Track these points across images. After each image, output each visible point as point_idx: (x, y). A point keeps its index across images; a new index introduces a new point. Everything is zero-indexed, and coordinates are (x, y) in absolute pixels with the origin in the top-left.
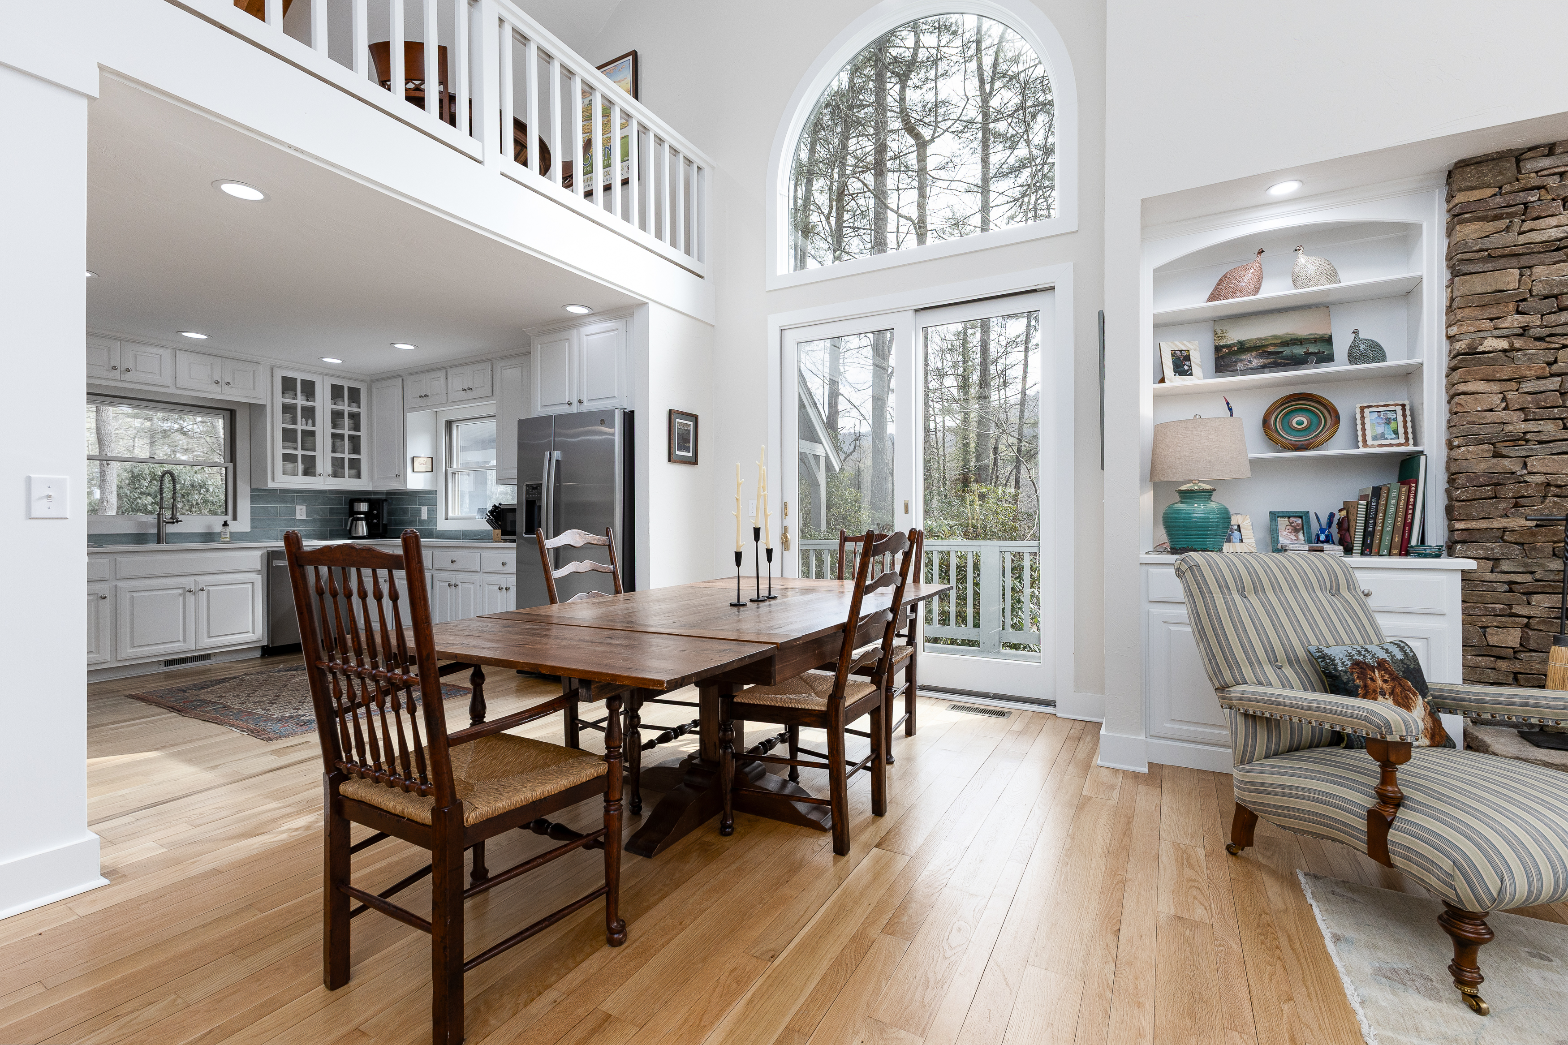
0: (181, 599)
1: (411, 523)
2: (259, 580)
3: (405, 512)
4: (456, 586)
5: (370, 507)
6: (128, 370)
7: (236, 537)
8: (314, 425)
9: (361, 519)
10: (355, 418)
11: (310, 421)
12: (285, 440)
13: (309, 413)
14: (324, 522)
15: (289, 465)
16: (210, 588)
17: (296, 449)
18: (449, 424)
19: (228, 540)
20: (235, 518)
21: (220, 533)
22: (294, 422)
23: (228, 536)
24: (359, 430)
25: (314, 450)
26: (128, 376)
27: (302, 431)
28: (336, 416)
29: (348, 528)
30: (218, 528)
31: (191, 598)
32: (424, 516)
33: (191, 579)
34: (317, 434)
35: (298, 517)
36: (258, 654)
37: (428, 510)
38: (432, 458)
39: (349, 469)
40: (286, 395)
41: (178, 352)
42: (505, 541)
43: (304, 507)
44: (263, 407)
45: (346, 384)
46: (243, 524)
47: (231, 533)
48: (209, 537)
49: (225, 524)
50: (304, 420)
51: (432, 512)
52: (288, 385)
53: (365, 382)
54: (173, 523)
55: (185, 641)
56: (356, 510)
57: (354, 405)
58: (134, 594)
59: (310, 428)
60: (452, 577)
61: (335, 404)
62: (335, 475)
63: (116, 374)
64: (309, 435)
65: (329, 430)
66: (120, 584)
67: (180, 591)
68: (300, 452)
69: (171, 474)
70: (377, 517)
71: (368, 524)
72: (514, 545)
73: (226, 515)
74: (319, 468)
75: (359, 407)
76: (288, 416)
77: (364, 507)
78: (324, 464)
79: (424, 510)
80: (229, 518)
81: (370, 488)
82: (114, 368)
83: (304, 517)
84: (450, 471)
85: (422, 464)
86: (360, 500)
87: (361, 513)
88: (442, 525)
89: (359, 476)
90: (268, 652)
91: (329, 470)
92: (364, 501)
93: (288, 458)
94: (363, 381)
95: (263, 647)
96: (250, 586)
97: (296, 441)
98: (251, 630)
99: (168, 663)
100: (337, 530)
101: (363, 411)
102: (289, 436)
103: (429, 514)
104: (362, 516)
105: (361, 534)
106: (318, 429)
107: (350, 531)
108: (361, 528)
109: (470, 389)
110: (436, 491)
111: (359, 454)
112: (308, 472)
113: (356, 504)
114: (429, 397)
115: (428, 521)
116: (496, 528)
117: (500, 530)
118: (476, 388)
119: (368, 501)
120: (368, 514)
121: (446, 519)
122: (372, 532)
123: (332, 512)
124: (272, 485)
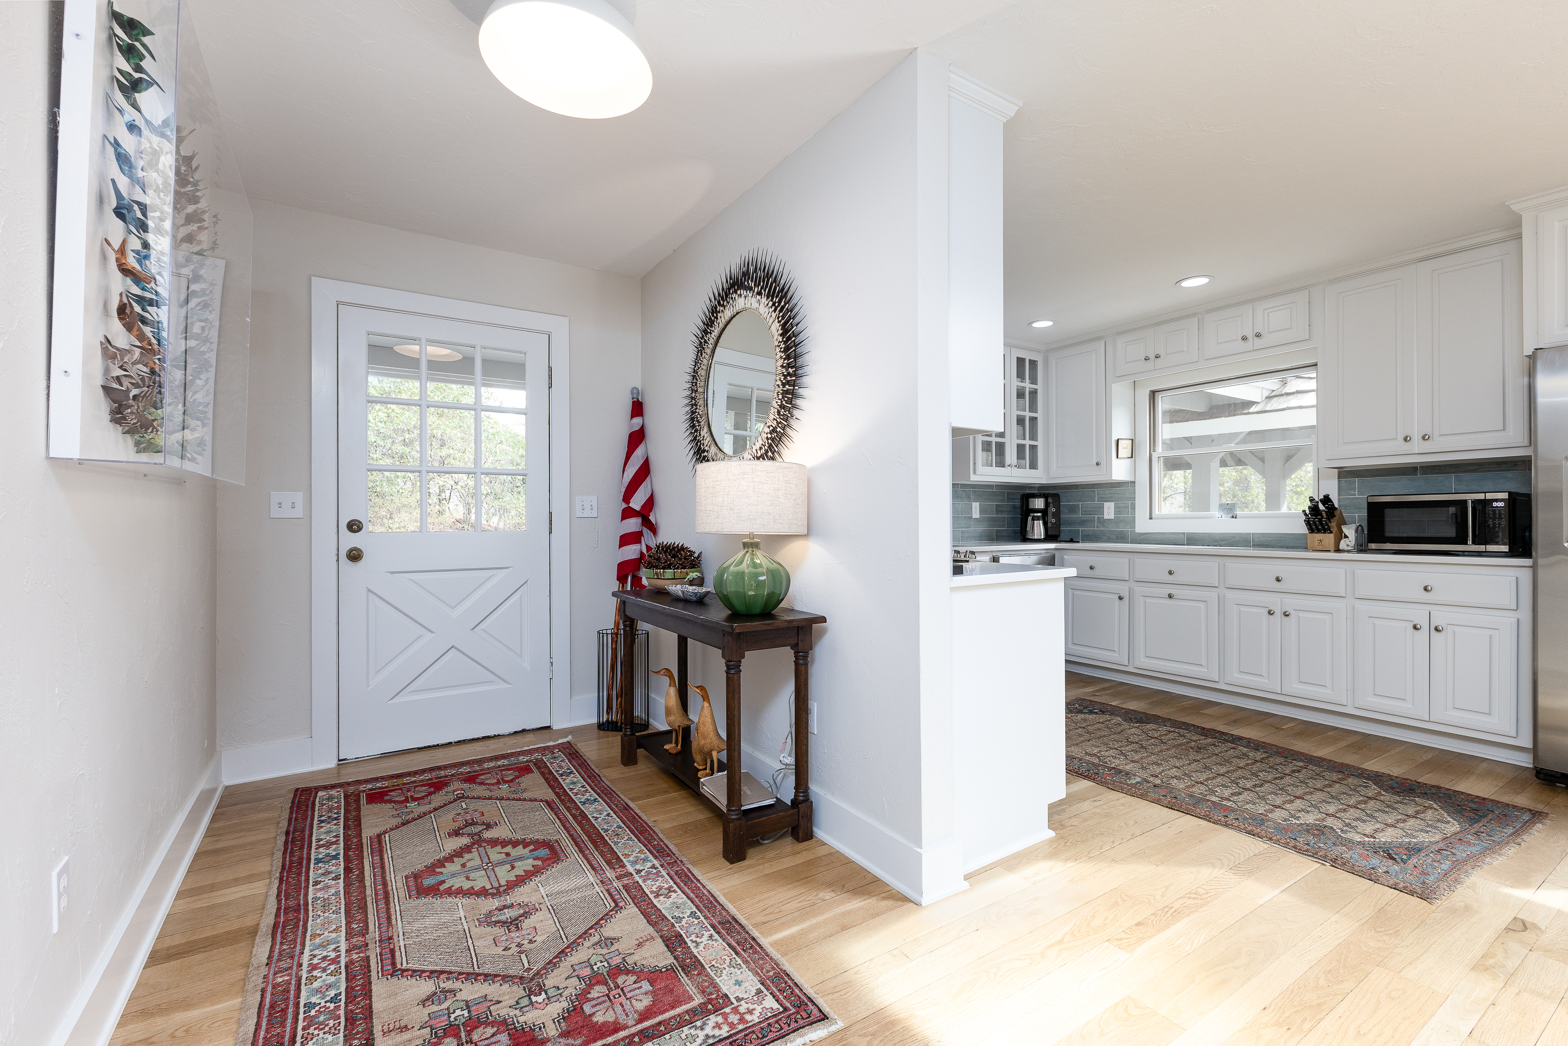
1: (1090, 522)
5: (1047, 504)
9: (1038, 518)
10: (1033, 396)
14: (993, 521)
15: (986, 454)
18: (1153, 394)
24: (1036, 411)
28: (1020, 395)
32: (1109, 514)
34: (1007, 417)
35: (973, 516)
37: (1116, 507)
38: (1134, 439)
39: (1029, 457)
43: (978, 504)
45: (1028, 356)
51: (1126, 509)
56: (1031, 506)
57: (1033, 381)
61: (1019, 381)
62: (1018, 466)
65: (1015, 413)
70: (1057, 515)
71: (1045, 524)
72: (1522, 562)
74: (1007, 458)
75: (1037, 384)
77: (1038, 503)
78: (1011, 453)
79: (1109, 506)
81: (1046, 481)
83: (976, 516)
84: (1155, 455)
85: (1124, 448)
86: (1034, 496)
87: (1036, 511)
88: (1144, 526)
89: (1033, 466)
91: (1015, 460)
92: (1038, 496)
94: (1042, 352)
100: (1003, 531)
101: (1041, 387)
103: (1118, 510)
104: (1039, 514)
105: (1036, 537)
106: (1007, 411)
107: (1026, 533)
108: (1038, 529)
109: (1258, 335)
110: (1134, 482)
111: (1036, 440)
112: (1001, 463)
113: (1031, 500)
114: (1162, 357)
115: (1116, 521)
116: (1319, 531)
117: (1332, 536)
118: (1270, 333)
119: (1045, 496)
120: (1045, 512)
121: (1151, 518)
122: (1049, 533)
123: (999, 509)
124: (974, 478)
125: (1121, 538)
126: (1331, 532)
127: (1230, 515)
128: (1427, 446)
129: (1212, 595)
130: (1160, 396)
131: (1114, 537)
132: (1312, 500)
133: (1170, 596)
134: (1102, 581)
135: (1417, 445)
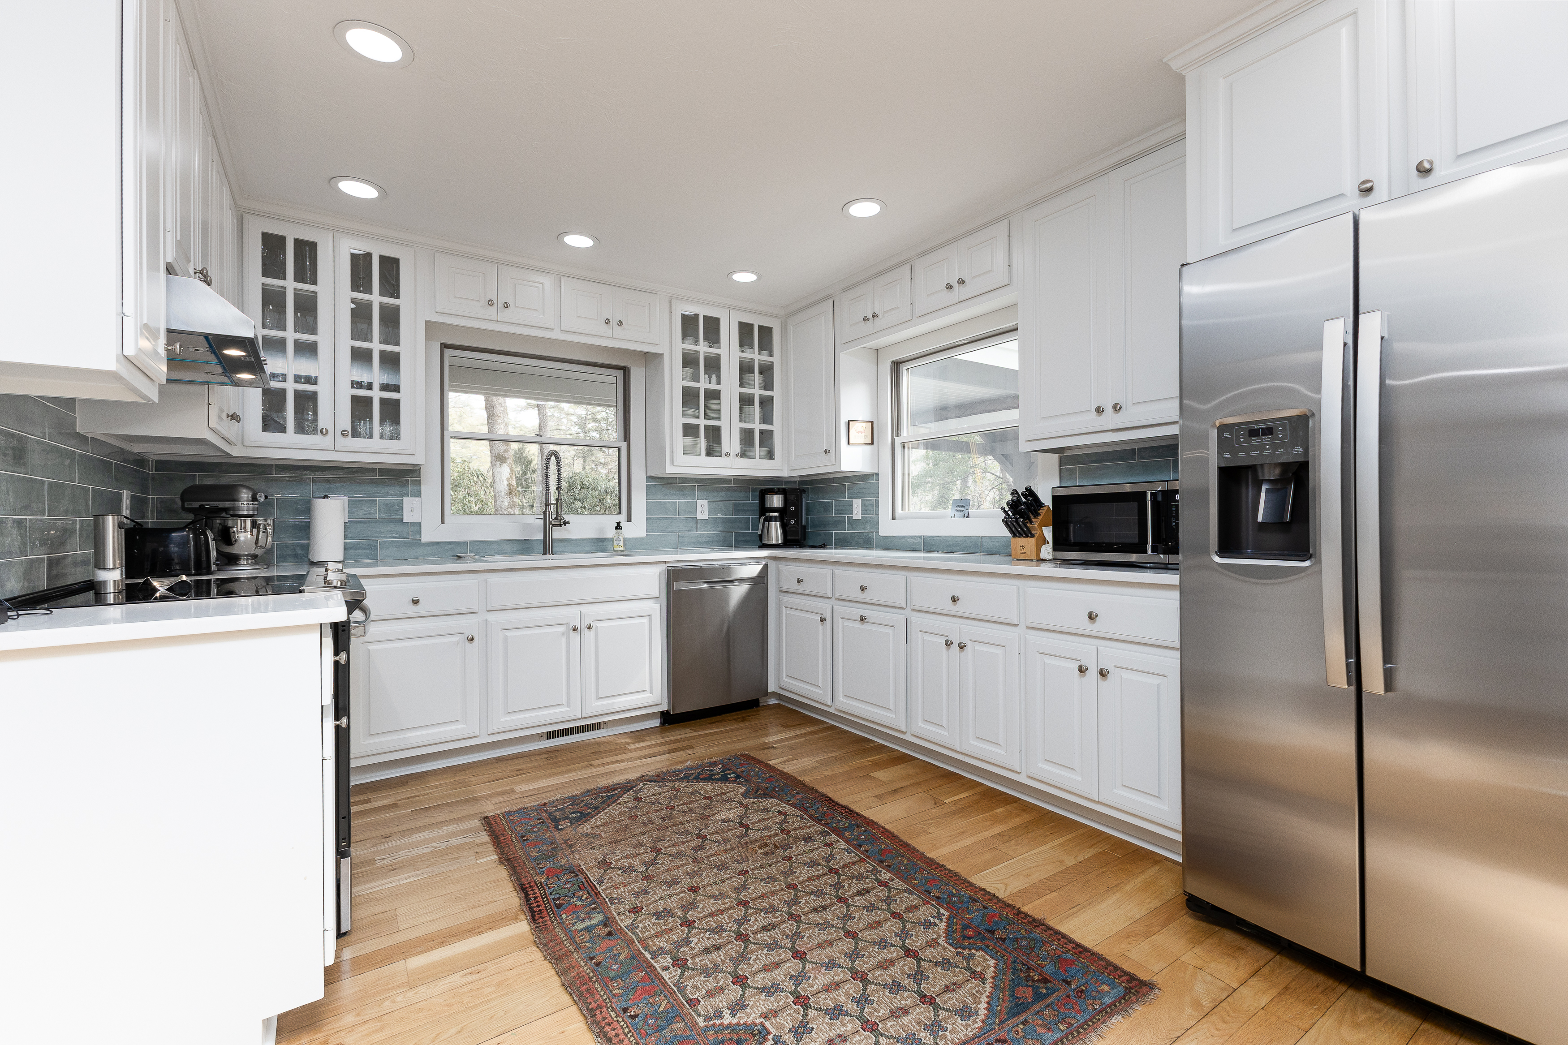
0: (564, 640)
1: (837, 523)
2: (656, 611)
3: (827, 508)
4: (962, 647)
5: (786, 501)
6: (506, 305)
7: (632, 546)
8: (718, 383)
9: (775, 519)
10: (766, 370)
11: (714, 377)
12: (685, 404)
13: (713, 365)
14: (728, 522)
15: (691, 440)
16: (599, 624)
17: (698, 417)
18: (896, 366)
19: (621, 549)
20: (629, 519)
21: (612, 540)
22: (696, 379)
23: (621, 544)
24: (771, 389)
25: (719, 418)
26: (506, 315)
27: (706, 390)
28: (745, 369)
29: (759, 533)
30: (611, 533)
31: (575, 637)
32: (857, 513)
33: (575, 610)
34: (724, 396)
35: (700, 516)
36: (656, 723)
37: (863, 505)
38: (872, 422)
39: (760, 447)
40: (686, 341)
41: (563, 279)
42: (1066, 562)
43: (705, 502)
44: (659, 356)
45: (757, 321)
46: (637, 529)
47: (624, 539)
48: (600, 545)
49: (618, 527)
50: (707, 376)
51: (871, 507)
52: (689, 324)
53: (778, 317)
54: (560, 525)
55: (569, 706)
56: (768, 505)
57: (764, 353)
58: (509, 634)
59: (713, 386)
60: (957, 630)
61: (742, 352)
62: (743, 455)
63: (492, 312)
64: (713, 396)
65: (737, 390)
66: (492, 617)
67: (562, 629)
68: (702, 422)
69: (555, 454)
70: (797, 515)
71: (784, 527)
72: (1173, 578)
73: (620, 513)
74: (725, 446)
75: (771, 356)
76: (689, 371)
77: (776, 501)
78: (730, 441)
79: (857, 504)
80: (622, 518)
81: (785, 473)
82: (490, 303)
83: (706, 516)
84: (898, 441)
85: (860, 432)
86: (773, 492)
87: (774, 510)
88: (887, 528)
89: (771, 456)
90: (669, 719)
91: (737, 448)
92: (778, 492)
93: (690, 431)
94: (777, 317)
95: (662, 713)
96: (646, 620)
97: (698, 408)
98: (648, 688)
99: (551, 735)
100: (744, 535)
101: (776, 360)
102: (689, 397)
103: (865, 510)
104: (776, 514)
105: (774, 542)
106: (723, 388)
107: (761, 536)
108: (776, 532)
109: (961, 282)
110: (877, 474)
111: (772, 423)
112: (713, 451)
113: (768, 497)
114: (880, 316)
115: (864, 521)
116: (1021, 535)
117: (1033, 540)
118: (973, 278)
119: (783, 492)
120: (783, 511)
121: (894, 518)
122: (789, 538)
123: (738, 508)
124: (671, 470)
125: (867, 542)
126: (1033, 536)
127: (962, 514)
128: (1121, 420)
129: (898, 618)
130: (904, 369)
131: (861, 541)
132: (1015, 492)
133: (862, 619)
134: (809, 598)
135: (1110, 420)
